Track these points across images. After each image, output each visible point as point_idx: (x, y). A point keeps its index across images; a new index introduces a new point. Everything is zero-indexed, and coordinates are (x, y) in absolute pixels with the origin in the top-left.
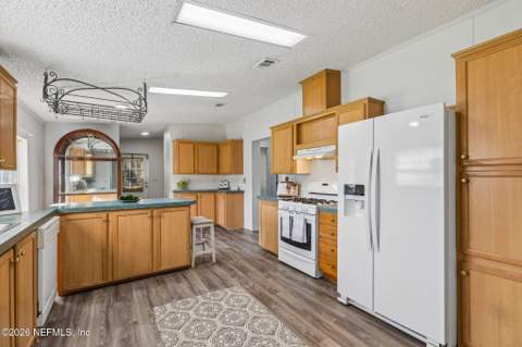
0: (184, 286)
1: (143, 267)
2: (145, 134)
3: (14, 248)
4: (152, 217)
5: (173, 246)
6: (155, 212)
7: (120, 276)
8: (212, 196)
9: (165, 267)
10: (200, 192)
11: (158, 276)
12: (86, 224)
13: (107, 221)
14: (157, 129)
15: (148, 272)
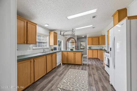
0: (78, 68)
1: (73, 62)
2: (83, 36)
3: (52, 54)
4: (74, 53)
5: (78, 60)
6: (75, 52)
7: (69, 63)
8: (97, 50)
9: (76, 63)
10: (93, 49)
11: (75, 65)
12: (65, 53)
13: (67, 53)
14: (85, 35)
15: (73, 63)
